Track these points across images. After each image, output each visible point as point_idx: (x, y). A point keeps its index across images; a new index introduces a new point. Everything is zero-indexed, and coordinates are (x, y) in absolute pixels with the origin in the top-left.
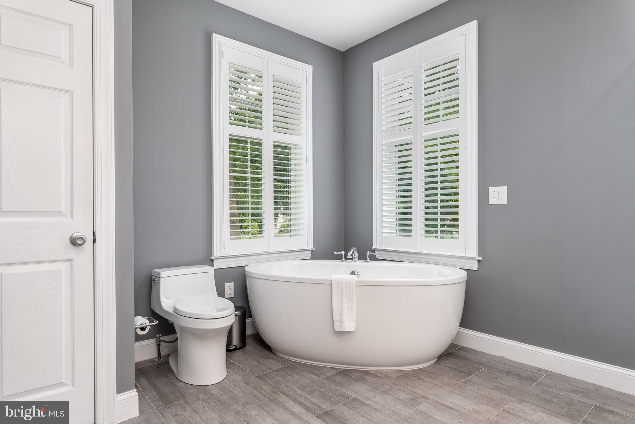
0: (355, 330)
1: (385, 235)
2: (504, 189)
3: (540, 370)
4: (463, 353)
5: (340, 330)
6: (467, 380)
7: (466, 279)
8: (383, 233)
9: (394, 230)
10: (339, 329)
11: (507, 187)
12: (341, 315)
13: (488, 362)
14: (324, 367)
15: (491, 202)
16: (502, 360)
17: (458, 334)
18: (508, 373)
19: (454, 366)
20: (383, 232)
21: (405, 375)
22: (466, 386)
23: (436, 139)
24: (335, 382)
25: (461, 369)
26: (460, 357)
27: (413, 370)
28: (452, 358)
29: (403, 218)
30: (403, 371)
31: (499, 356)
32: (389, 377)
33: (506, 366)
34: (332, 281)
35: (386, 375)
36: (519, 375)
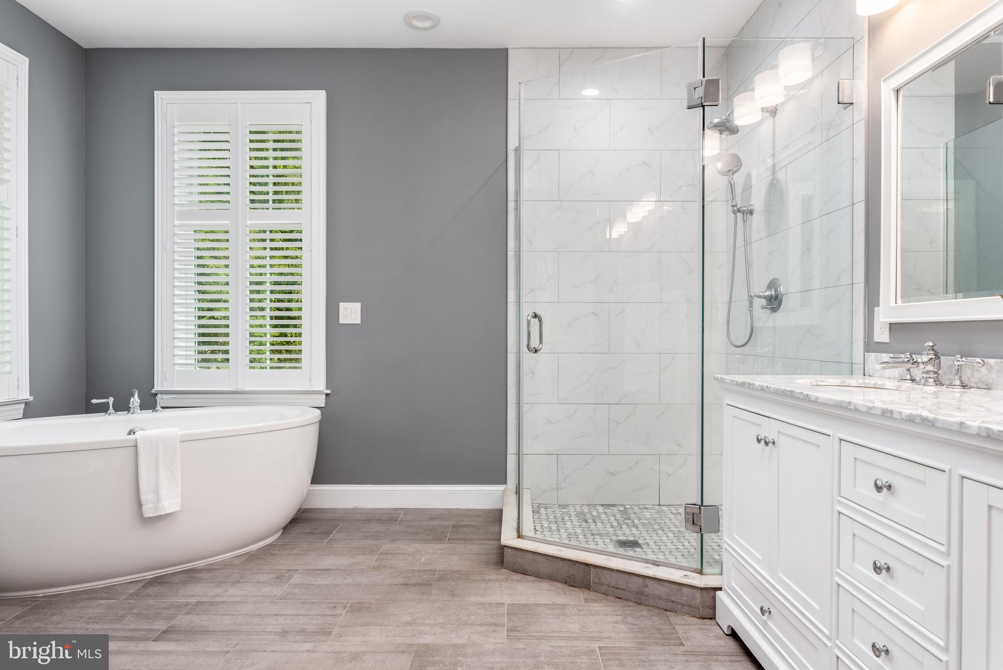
0: (178, 509)
1: (177, 368)
2: (357, 306)
3: (396, 509)
4: (311, 515)
5: (155, 515)
6: (330, 539)
7: (319, 418)
8: (176, 366)
9: (192, 359)
10: (153, 513)
11: (361, 305)
12: (157, 491)
13: (343, 517)
14: (114, 585)
15: (342, 321)
16: (355, 511)
17: (309, 493)
18: (369, 521)
19: (308, 530)
20: (174, 364)
21: (251, 557)
22: (333, 545)
23: (265, 232)
24: (151, 596)
25: (317, 531)
26: (308, 520)
27: (259, 549)
28: (299, 523)
29: (203, 342)
30: (246, 554)
31: (351, 507)
32: (231, 565)
33: (364, 515)
34: (138, 440)
35: (226, 565)
36: (380, 519)
